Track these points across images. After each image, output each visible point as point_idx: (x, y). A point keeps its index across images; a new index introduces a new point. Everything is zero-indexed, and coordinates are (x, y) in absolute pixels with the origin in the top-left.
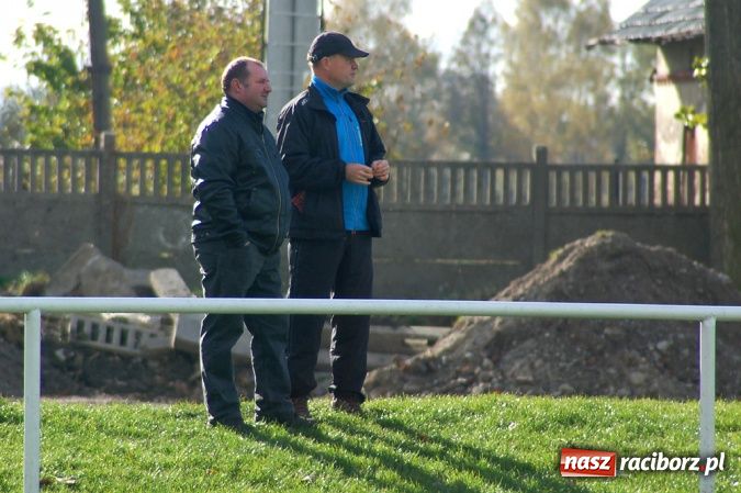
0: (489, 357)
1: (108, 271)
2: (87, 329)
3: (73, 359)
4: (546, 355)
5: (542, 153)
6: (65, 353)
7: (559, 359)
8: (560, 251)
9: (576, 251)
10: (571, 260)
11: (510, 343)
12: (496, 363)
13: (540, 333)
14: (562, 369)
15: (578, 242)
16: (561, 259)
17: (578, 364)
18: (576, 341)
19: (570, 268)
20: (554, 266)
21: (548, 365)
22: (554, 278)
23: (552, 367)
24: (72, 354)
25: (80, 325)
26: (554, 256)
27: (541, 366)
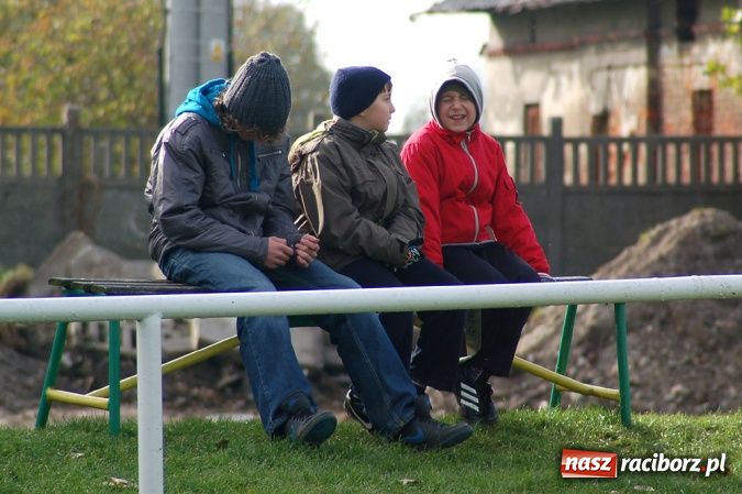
0: (585, 355)
1: (103, 263)
2: (93, 329)
3: (81, 364)
4: (652, 352)
5: (557, 123)
6: (72, 358)
7: (666, 357)
8: (653, 233)
9: (673, 232)
10: (670, 242)
11: (607, 339)
12: (594, 362)
13: (641, 327)
14: (673, 369)
15: (673, 222)
16: (656, 241)
17: (689, 363)
18: (684, 335)
19: (670, 252)
20: (647, 250)
21: (655, 364)
22: (653, 263)
23: (661, 365)
24: (79, 359)
25: (84, 325)
26: (645, 238)
27: (647, 365)
